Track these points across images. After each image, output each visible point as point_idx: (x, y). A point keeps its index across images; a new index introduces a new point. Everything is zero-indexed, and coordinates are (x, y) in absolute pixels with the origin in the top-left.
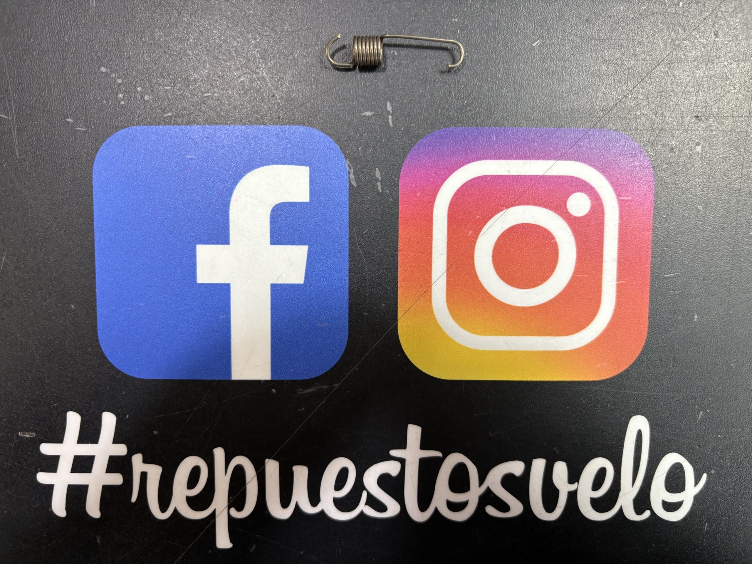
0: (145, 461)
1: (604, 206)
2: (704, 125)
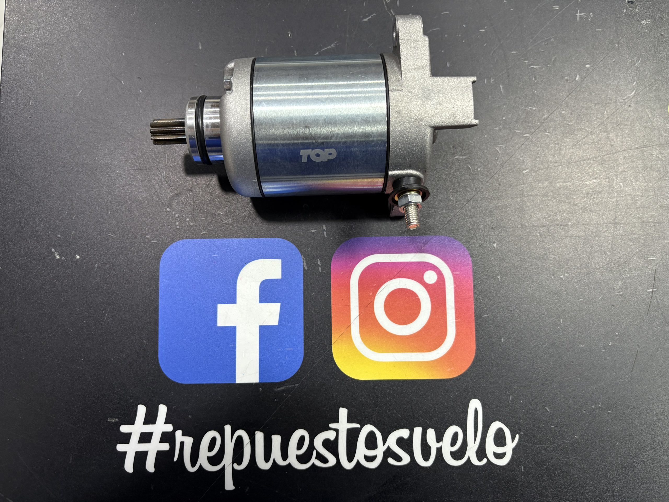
1: (445, 277)
2: (497, 233)
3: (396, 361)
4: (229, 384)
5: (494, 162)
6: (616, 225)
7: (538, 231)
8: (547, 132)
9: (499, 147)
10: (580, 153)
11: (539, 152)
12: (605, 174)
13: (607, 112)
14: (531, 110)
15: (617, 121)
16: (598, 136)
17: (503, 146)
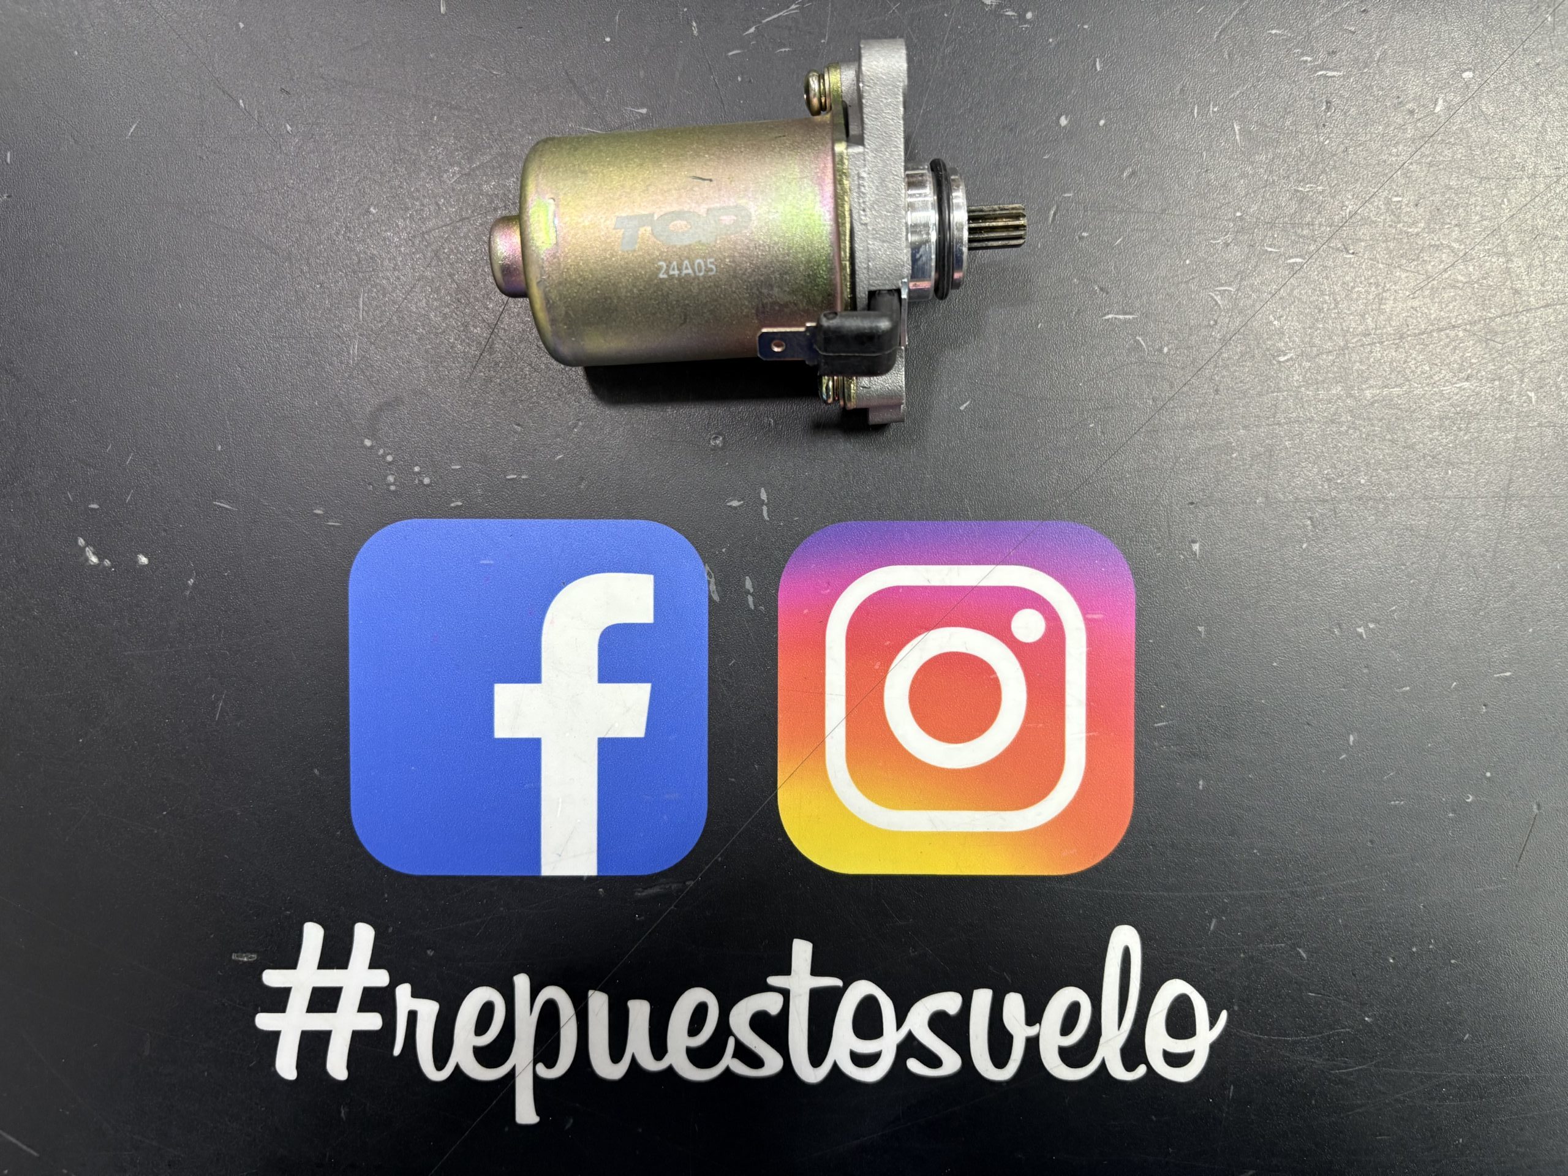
0: (415, 995)
1: (1065, 628)
2: (1202, 516)
3: (934, 830)
4: (523, 878)
5: (1204, 332)
6: (1510, 499)
7: (1309, 514)
8: (1351, 251)
9: (1219, 291)
10: (1432, 312)
11: (1325, 306)
12: (1493, 367)
13: (1509, 200)
14: (1311, 193)
15: (1534, 228)
16: (1480, 266)
17: (1230, 289)
